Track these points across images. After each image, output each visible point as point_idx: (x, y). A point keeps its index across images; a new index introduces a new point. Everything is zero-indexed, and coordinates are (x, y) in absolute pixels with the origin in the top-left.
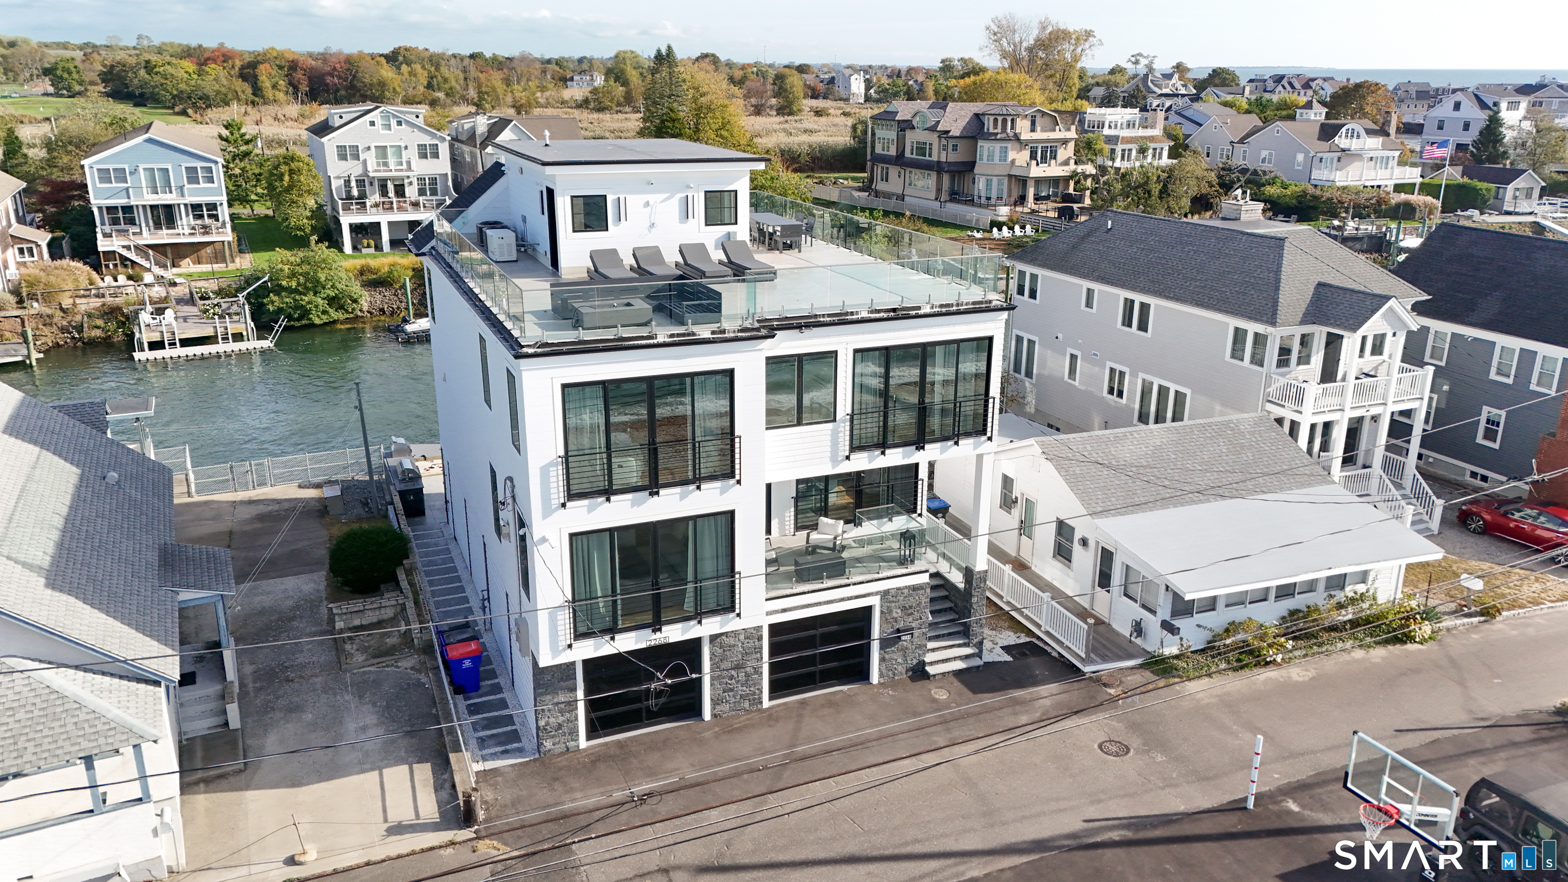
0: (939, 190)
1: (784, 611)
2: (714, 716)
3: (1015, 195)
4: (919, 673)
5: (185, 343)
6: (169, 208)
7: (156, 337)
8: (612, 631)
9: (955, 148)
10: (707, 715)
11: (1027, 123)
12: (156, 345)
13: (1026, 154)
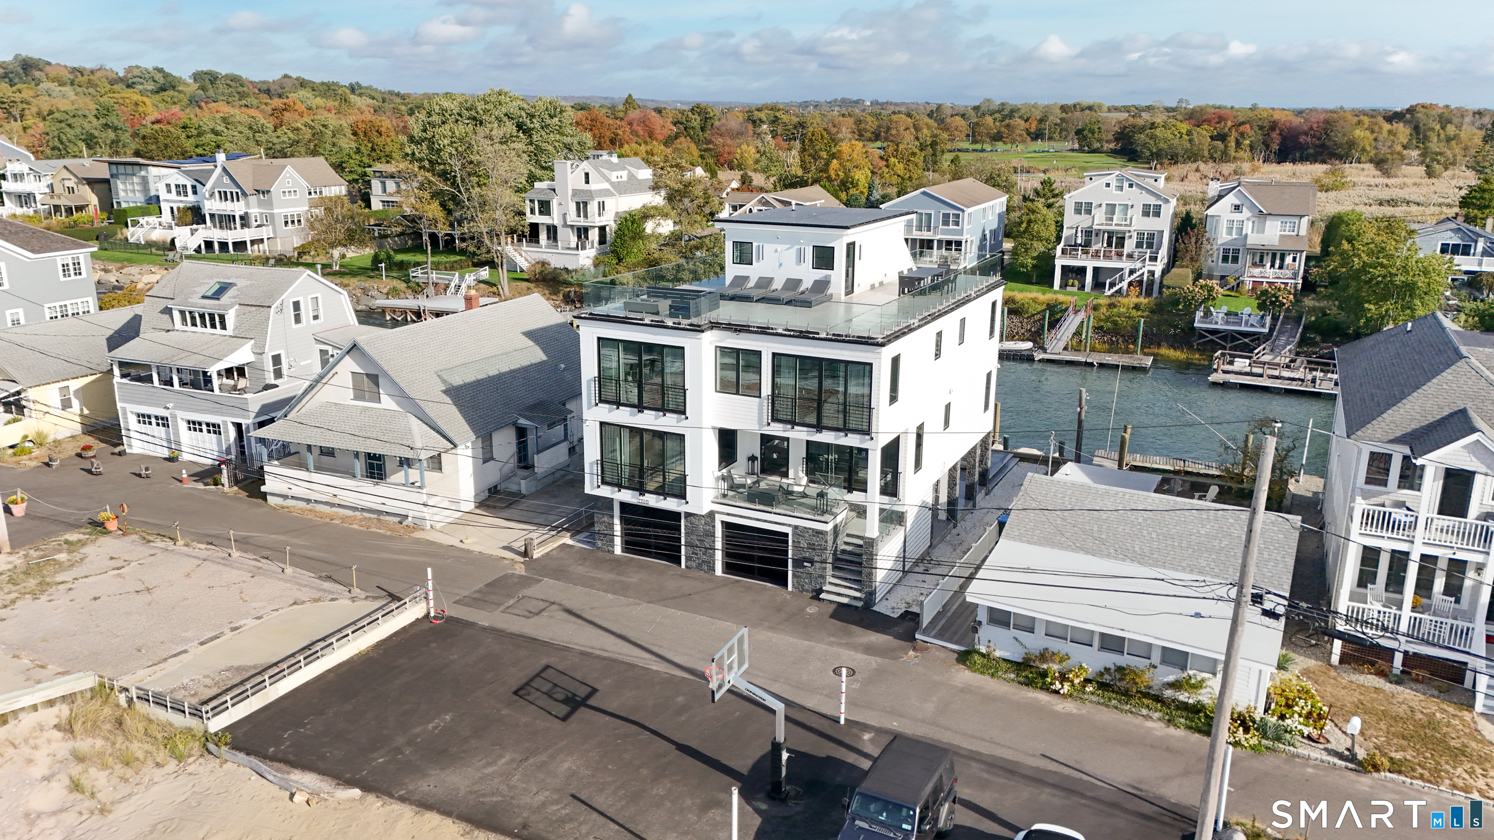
1: (728, 514)
2: (687, 567)
4: (817, 595)
6: (927, 243)
8: (620, 486)
10: (683, 564)
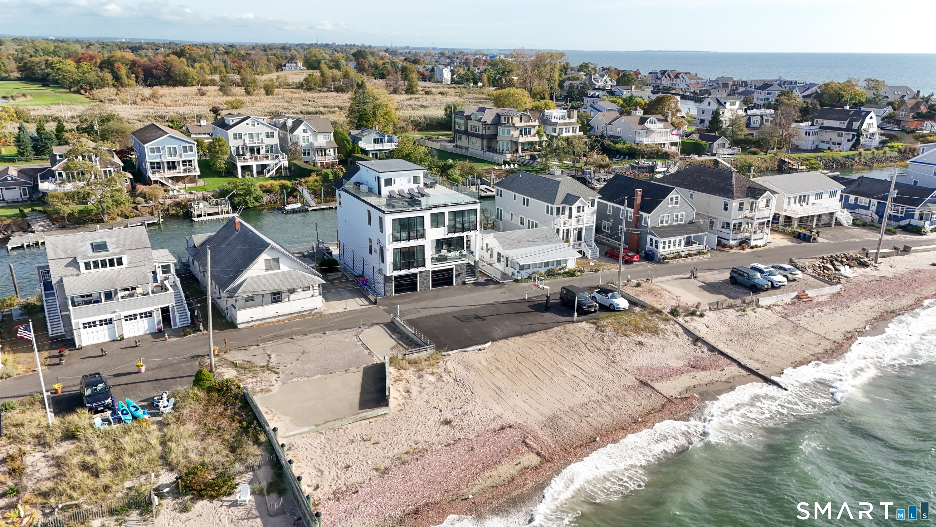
0: (483, 146)
1: (435, 268)
3: (514, 150)
4: (464, 283)
5: (209, 215)
6: (174, 163)
7: (199, 213)
8: (400, 269)
9: (489, 129)
10: (419, 290)
11: (518, 119)
12: (199, 216)
13: (518, 132)
